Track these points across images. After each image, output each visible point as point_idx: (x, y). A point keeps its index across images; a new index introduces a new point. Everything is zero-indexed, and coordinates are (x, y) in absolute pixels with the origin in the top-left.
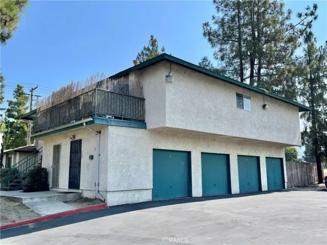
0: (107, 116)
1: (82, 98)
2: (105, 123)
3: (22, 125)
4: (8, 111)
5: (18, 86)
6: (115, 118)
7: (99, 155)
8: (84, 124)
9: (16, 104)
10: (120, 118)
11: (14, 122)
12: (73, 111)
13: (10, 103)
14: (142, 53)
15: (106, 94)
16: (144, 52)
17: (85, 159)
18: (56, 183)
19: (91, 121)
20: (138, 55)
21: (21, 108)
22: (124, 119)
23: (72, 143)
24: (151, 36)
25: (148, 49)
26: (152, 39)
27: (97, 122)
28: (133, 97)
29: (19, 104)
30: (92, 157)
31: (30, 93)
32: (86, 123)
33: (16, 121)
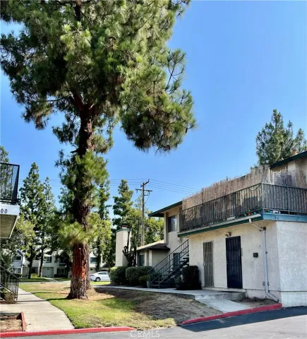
0: (274, 212)
1: (243, 193)
2: (273, 218)
3: (129, 221)
4: (115, 207)
5: (122, 181)
6: (282, 212)
7: (267, 253)
8: (250, 220)
9: (121, 200)
10: (287, 213)
11: (120, 219)
12: (231, 207)
13: (116, 199)
14: (264, 131)
15: (271, 188)
16: (266, 131)
17: (246, 257)
18: (210, 282)
19: (259, 217)
20: (258, 134)
21: (126, 203)
22: (291, 213)
23: (227, 240)
24: (274, 111)
25: (271, 127)
26: (275, 115)
27: (265, 218)
28: (297, 189)
29: (124, 200)
30: (256, 255)
31: (142, 188)
32: (252, 219)
33: (121, 218)
